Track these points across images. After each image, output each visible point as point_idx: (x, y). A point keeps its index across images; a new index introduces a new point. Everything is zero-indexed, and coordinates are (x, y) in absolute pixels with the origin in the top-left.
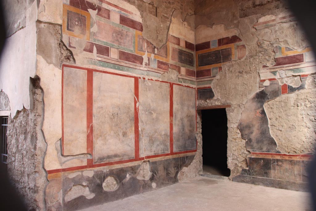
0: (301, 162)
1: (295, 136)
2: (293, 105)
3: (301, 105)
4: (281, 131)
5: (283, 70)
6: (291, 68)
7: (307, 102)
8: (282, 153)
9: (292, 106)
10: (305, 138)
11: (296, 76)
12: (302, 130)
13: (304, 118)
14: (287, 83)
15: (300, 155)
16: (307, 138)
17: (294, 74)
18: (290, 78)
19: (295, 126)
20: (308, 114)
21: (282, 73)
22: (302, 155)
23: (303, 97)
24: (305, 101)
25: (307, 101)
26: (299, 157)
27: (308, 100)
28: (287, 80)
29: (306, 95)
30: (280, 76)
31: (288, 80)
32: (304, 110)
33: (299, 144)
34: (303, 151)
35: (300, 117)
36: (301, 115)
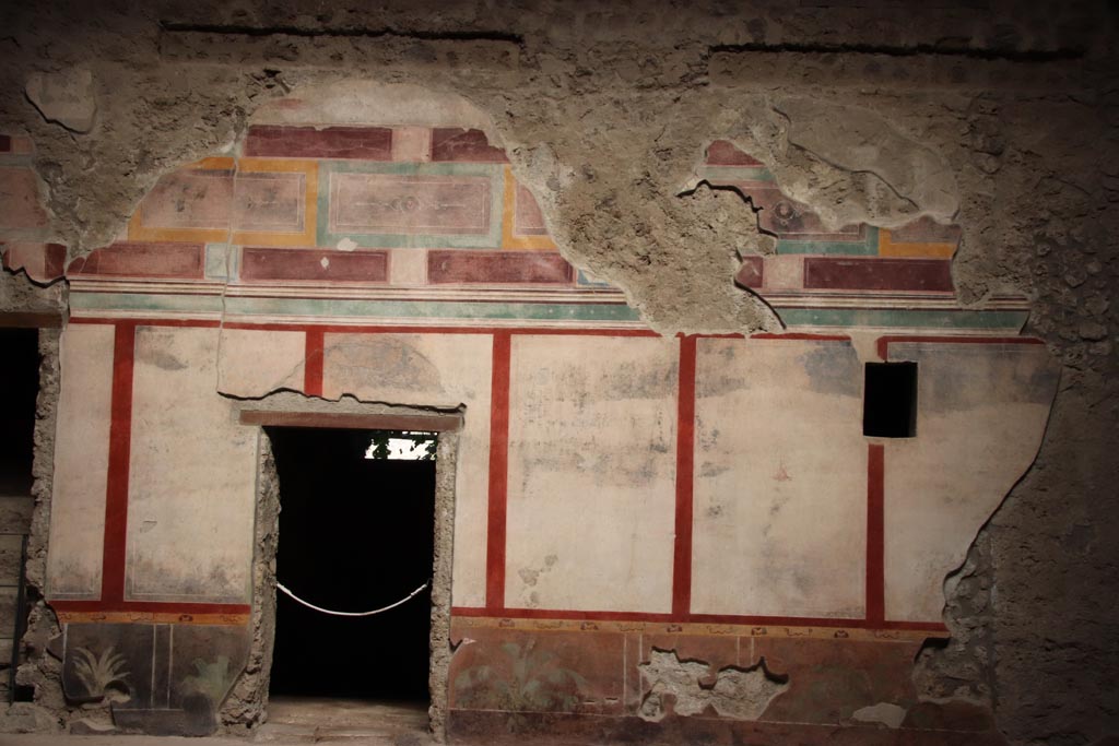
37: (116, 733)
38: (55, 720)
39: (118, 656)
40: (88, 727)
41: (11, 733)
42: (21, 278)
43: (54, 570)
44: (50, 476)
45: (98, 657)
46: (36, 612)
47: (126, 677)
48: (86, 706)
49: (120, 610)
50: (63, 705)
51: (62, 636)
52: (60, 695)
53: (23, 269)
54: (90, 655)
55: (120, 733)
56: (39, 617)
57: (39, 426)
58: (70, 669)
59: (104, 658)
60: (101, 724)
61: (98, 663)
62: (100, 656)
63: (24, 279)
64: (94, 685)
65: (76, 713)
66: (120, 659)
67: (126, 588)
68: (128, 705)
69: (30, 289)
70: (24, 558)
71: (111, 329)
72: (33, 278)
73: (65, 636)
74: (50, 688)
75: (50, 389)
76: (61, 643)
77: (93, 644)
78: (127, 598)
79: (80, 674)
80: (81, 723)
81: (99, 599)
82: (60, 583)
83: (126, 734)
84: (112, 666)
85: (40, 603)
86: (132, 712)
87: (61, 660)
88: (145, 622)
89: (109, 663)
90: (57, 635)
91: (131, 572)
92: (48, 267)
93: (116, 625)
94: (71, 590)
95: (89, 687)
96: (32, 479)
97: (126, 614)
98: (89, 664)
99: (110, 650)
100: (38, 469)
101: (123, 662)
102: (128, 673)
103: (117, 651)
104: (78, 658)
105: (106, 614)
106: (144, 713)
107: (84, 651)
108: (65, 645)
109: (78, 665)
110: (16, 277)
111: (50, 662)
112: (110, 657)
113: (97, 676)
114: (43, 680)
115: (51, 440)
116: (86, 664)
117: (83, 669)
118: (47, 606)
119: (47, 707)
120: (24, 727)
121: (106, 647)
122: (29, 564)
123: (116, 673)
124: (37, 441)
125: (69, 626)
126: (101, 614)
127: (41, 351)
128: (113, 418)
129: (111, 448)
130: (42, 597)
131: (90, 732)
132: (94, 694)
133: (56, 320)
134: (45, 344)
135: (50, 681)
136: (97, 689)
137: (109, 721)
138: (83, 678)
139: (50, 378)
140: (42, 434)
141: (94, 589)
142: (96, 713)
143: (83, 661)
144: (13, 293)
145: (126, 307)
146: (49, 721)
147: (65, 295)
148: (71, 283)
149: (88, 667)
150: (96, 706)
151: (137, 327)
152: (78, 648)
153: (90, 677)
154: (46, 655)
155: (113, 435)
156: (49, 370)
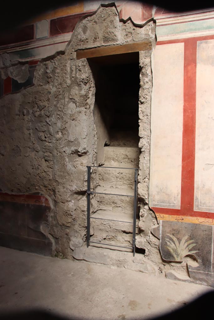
0: (26, 206)
1: (19, 165)
2: (18, 113)
3: (28, 112)
4: (3, 155)
5: (8, 53)
6: (18, 49)
7: (36, 109)
8: (4, 192)
9: (17, 115)
10: (32, 167)
11: (23, 64)
12: (28, 155)
13: (32, 135)
14: (12, 75)
15: (24, 195)
16: (34, 167)
17: (20, 60)
18: (16, 66)
19: (20, 148)
20: (36, 129)
21: (6, 59)
22: (27, 195)
23: (31, 99)
24: (34, 107)
25: (36, 106)
26: (23, 198)
27: (36, 104)
28: (12, 71)
29: (34, 96)
30: (4, 64)
31: (14, 71)
32: (32, 121)
33: (24, 177)
34: (29, 188)
35: (27, 132)
36: (27, 129)
37: (191, 282)
38: (157, 268)
39: (191, 241)
40: (175, 277)
41: (136, 271)
42: (129, 24)
43: (153, 190)
44: (149, 137)
45: (179, 240)
46: (144, 211)
47: (196, 253)
48: (172, 264)
49: (192, 215)
50: (161, 261)
51: (159, 227)
52: (159, 256)
53: (130, 19)
54: (175, 239)
55: (193, 282)
56: (146, 215)
57: (141, 108)
58: (164, 244)
59: (183, 241)
60: (182, 275)
61: (179, 243)
62: (181, 240)
63: (131, 25)
64: (178, 255)
65: (167, 266)
66: (192, 243)
67: (195, 203)
68: (198, 268)
69: (134, 29)
70: (137, 182)
71: (181, 45)
72: (135, 22)
73: (161, 227)
74: (153, 252)
75: (146, 86)
76: (159, 230)
77: (176, 232)
78: (195, 209)
79: (169, 248)
80: (171, 273)
81: (180, 209)
82: (157, 197)
83: (197, 283)
84: (188, 246)
85: (146, 207)
86: (200, 273)
87: (159, 239)
88: (207, 224)
89: (186, 244)
90: (156, 226)
91: (198, 194)
92: (143, 15)
93: (190, 224)
94: (163, 202)
95: (175, 256)
96: (138, 139)
97: (195, 218)
98: (174, 243)
99: (186, 237)
100: (142, 132)
101: (195, 245)
102: (197, 251)
103: (191, 238)
104: (168, 240)
105: (183, 217)
106: (207, 275)
107: (171, 236)
108: (161, 232)
109: (168, 243)
110: (126, 24)
111: (153, 239)
112: (186, 241)
113: (179, 251)
114: (149, 247)
115: (149, 116)
116: (173, 243)
117: (171, 246)
118: (150, 209)
119: (153, 261)
120: (142, 270)
121: (184, 235)
122: (139, 185)
123: (190, 251)
124: (141, 116)
125: (162, 222)
126: (181, 217)
127: (141, 65)
128: (185, 101)
129: (184, 119)
130: (146, 204)
131: (176, 278)
132: (178, 260)
133: (148, 45)
134: (143, 60)
135: (153, 249)
136: (179, 257)
137: (186, 274)
138: (172, 251)
139: (147, 79)
140: (143, 113)
141: (177, 204)
142: (178, 268)
143: (171, 241)
144: (125, 34)
145: (191, 30)
146: (154, 269)
147: (154, 30)
148: (157, 21)
149: (174, 245)
150: (178, 265)
151: (198, 42)
152: (168, 235)
153: (175, 251)
154: (151, 235)
155: (185, 111)
156: (145, 75)
